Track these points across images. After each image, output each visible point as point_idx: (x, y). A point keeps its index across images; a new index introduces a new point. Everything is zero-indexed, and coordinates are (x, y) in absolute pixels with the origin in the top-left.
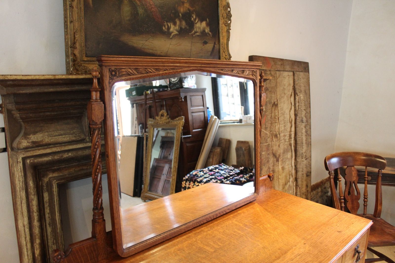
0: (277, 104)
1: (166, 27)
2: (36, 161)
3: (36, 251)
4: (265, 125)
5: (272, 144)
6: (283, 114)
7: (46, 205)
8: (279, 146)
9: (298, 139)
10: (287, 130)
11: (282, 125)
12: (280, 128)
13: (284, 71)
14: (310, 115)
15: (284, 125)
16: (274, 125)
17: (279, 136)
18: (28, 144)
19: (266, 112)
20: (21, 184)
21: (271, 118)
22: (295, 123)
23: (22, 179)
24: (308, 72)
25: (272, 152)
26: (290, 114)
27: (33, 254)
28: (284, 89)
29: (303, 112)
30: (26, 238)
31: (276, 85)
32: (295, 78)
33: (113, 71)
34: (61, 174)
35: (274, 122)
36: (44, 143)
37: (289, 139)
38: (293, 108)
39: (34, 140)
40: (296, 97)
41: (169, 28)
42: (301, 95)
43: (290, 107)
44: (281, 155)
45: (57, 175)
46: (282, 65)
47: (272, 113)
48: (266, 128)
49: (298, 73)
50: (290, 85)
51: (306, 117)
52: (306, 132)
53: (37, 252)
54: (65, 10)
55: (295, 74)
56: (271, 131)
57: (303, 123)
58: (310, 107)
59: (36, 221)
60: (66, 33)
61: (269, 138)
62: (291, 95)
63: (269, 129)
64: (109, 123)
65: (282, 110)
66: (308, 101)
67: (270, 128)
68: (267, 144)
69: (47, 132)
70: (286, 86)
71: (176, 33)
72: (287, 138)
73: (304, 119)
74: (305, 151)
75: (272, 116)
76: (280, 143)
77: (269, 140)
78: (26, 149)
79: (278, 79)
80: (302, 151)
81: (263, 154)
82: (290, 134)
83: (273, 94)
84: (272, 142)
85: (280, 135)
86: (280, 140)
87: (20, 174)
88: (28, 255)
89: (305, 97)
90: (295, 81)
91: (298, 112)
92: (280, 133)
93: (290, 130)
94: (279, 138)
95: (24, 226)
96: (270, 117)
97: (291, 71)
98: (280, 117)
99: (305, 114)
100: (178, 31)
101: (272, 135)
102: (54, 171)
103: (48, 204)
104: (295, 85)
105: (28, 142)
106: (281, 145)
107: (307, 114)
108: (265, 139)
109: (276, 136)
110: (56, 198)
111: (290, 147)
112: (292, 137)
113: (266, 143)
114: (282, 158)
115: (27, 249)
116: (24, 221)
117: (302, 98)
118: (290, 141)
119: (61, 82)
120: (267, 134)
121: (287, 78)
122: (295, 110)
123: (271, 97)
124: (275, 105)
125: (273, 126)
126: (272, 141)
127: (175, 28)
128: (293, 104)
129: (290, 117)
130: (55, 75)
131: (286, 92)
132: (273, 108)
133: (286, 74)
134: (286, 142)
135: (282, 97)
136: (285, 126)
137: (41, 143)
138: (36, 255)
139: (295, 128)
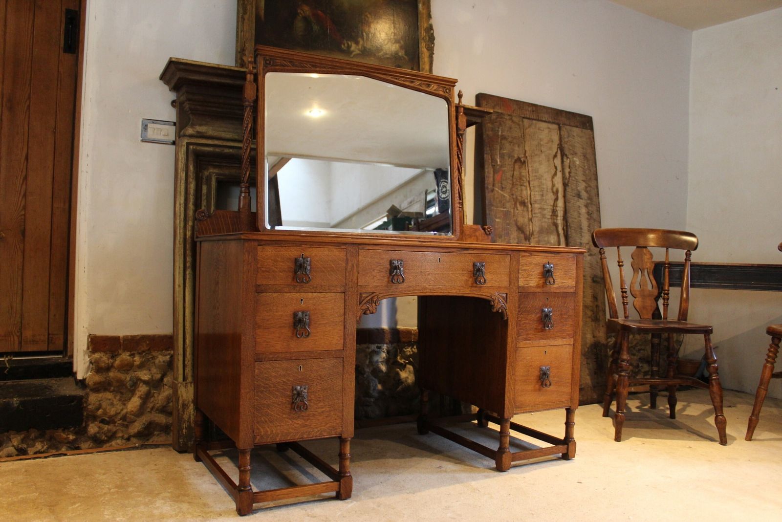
0: (524, 162)
1: (346, 45)
2: (198, 148)
3: (187, 232)
4: (501, 183)
5: (514, 212)
6: (539, 179)
7: (204, 198)
8: (530, 220)
9: (570, 220)
10: (548, 202)
11: (537, 193)
12: (532, 196)
13: (538, 120)
14: (598, 192)
15: (541, 193)
16: (519, 188)
17: (530, 206)
18: (193, 132)
19: (501, 166)
20: (182, 165)
21: (513, 176)
22: (564, 196)
23: (184, 161)
24: (592, 129)
25: (516, 225)
26: (552, 181)
27: (185, 235)
28: (539, 145)
29: (579, 183)
30: (180, 216)
31: (524, 136)
32: (562, 133)
33: (267, 60)
34: (222, 172)
35: (518, 183)
36: (208, 134)
37: (551, 216)
38: (559, 174)
39: (199, 130)
40: (565, 159)
41: (349, 47)
42: (575, 159)
43: (553, 172)
44: (535, 233)
45: (217, 172)
46: (533, 111)
47: (514, 171)
48: (502, 189)
49: (568, 127)
50: (552, 141)
51: (587, 192)
52: (588, 213)
53: (189, 234)
54: (238, 22)
55: (562, 128)
56: (513, 195)
57: (581, 199)
58: (596, 179)
59: (191, 203)
60: (237, 41)
61: (510, 203)
62: (555, 156)
63: (508, 191)
64: (260, 103)
65: (536, 173)
66: (592, 170)
67: (511, 189)
68: (505, 210)
69: (212, 127)
70: (545, 141)
71: (359, 52)
72: (548, 213)
73: (584, 194)
74: (587, 242)
75: (515, 174)
76: (532, 217)
77: (508, 205)
78: (191, 136)
79: (527, 129)
80: (581, 239)
81: (498, 222)
82: (553, 209)
83: (517, 146)
84: (514, 209)
85: (533, 205)
86: (533, 212)
87: (183, 156)
88: (180, 233)
89: (584, 163)
90: (562, 136)
91: (569, 181)
92: (533, 202)
93: (554, 204)
94: (530, 209)
95: (180, 205)
96: (511, 175)
97: (553, 123)
98: (532, 180)
99: (586, 187)
100: (361, 51)
101: (516, 201)
102: (215, 167)
103: (205, 197)
104: (563, 143)
105: (193, 131)
106: (535, 220)
107: (588, 189)
108: (500, 201)
109: (523, 204)
110: (213, 192)
111: (554, 227)
112: (559, 215)
113: (504, 208)
114: (537, 239)
115: (180, 227)
116: (181, 199)
117: (578, 163)
118: (554, 219)
119: (224, 72)
120: (504, 196)
121: (546, 131)
122: (564, 178)
123: (513, 150)
124: (521, 162)
125: (517, 189)
126: (516, 209)
127: (357, 47)
128: (559, 168)
129: (553, 185)
130: (218, 65)
131: (543, 149)
132: (516, 164)
133: (543, 125)
134: (545, 218)
135: (536, 155)
136: (542, 195)
137: (205, 134)
138: (187, 237)
139: (565, 202)
